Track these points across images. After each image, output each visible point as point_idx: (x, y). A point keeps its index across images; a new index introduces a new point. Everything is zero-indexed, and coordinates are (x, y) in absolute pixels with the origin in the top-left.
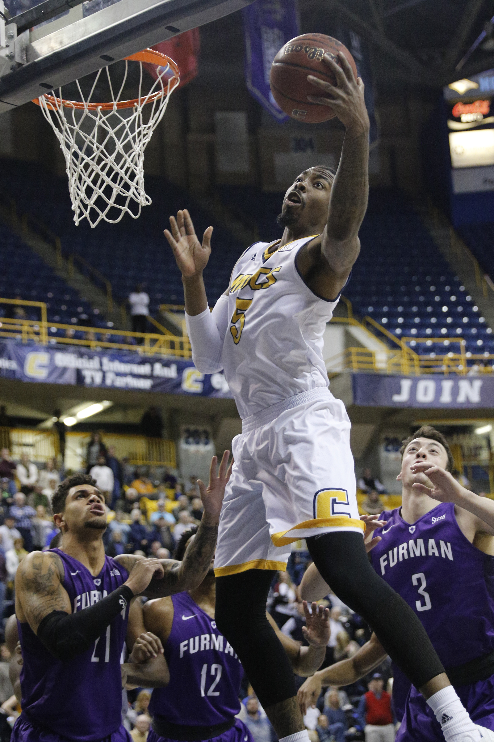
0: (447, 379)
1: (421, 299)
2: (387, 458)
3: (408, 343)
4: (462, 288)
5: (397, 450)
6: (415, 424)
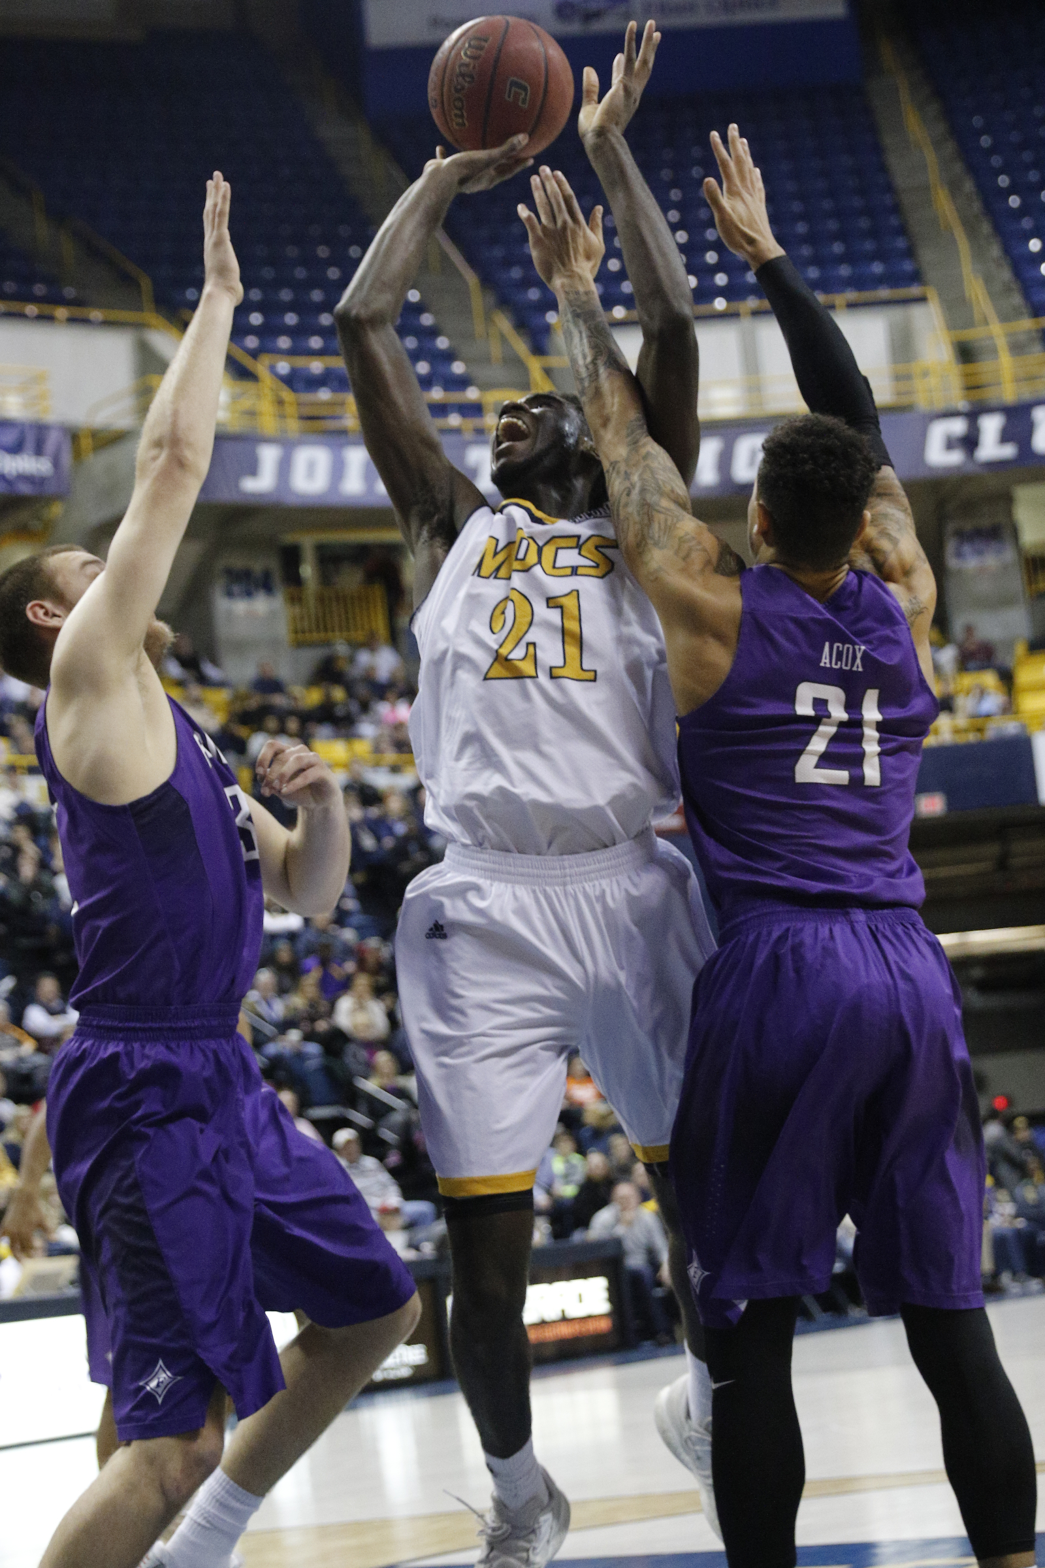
0: (354, 444)
1: (300, 273)
2: (230, 612)
3: (272, 369)
5: (249, 594)
6: (289, 538)
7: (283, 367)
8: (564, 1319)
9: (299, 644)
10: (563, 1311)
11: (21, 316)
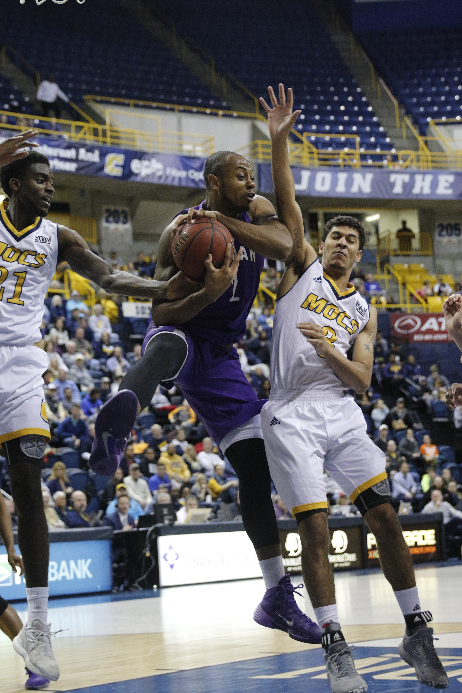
0: (342, 171)
1: (322, 98)
3: (308, 138)
4: (359, 90)
6: (313, 211)
7: (313, 138)
8: (416, 546)
10: (416, 543)
11: (204, 113)
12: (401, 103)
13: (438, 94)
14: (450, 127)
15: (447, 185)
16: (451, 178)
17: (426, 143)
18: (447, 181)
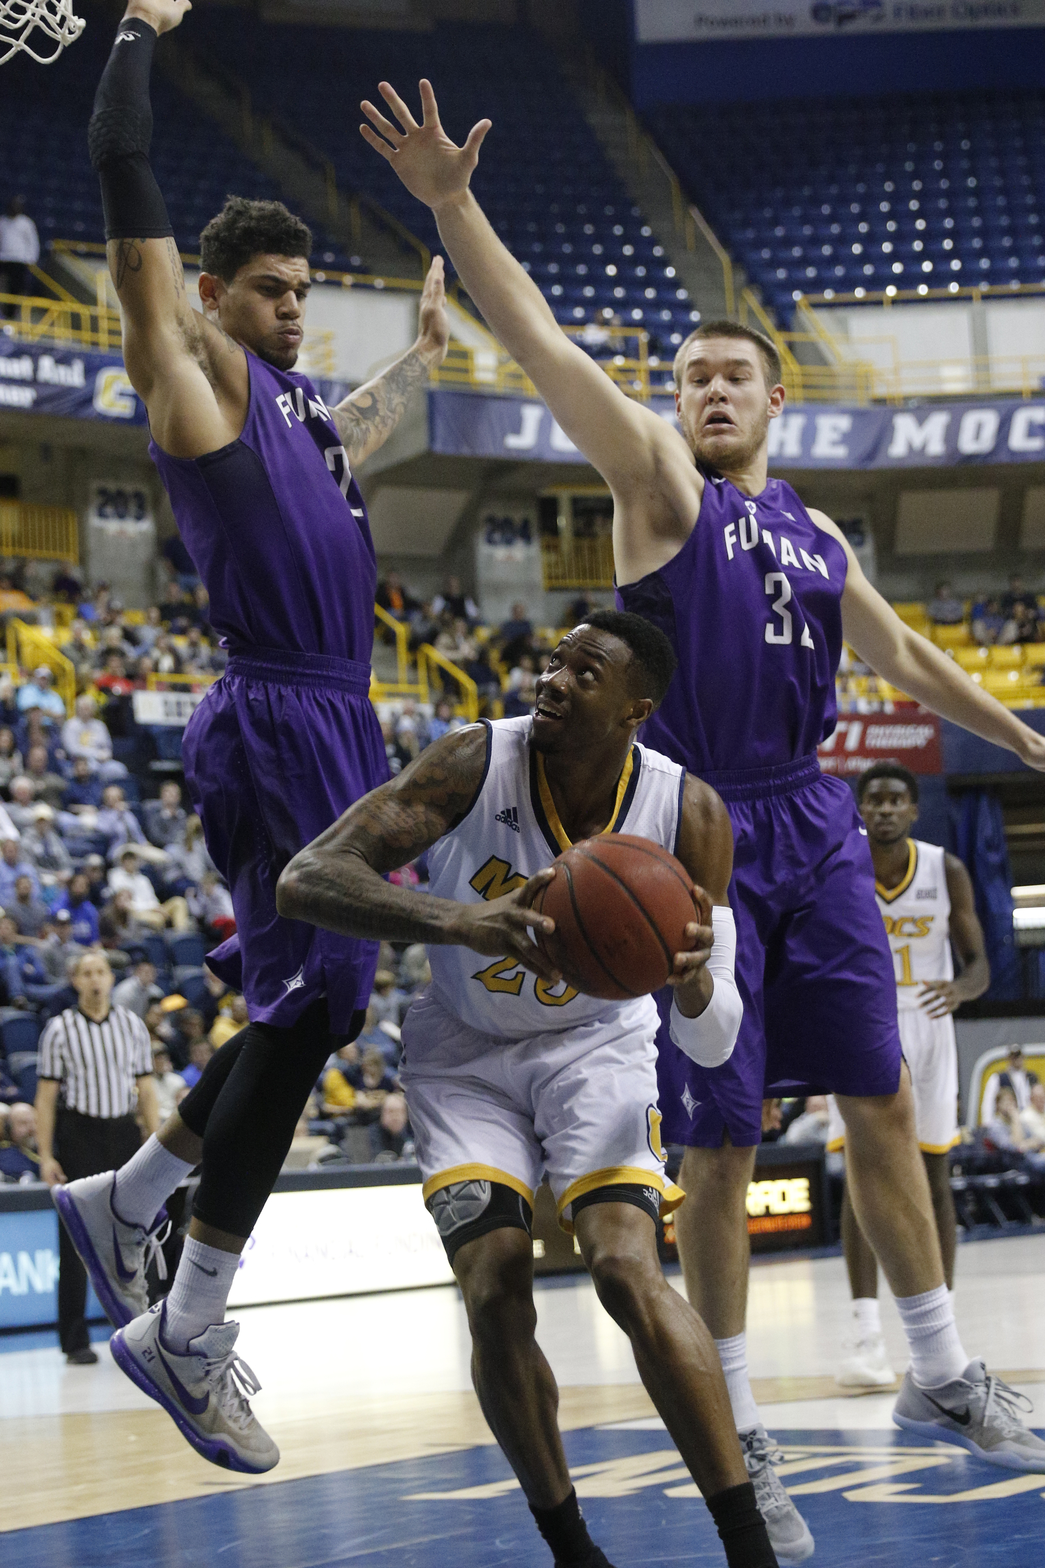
1: (567, 249)
2: (490, 557)
4: (646, 231)
5: (509, 542)
6: (547, 492)
8: (768, 1214)
9: (552, 589)
10: (767, 1208)
12: (738, 260)
13: (816, 241)
14: (841, 313)
15: (836, 436)
16: (844, 423)
17: (791, 346)
18: (835, 429)
